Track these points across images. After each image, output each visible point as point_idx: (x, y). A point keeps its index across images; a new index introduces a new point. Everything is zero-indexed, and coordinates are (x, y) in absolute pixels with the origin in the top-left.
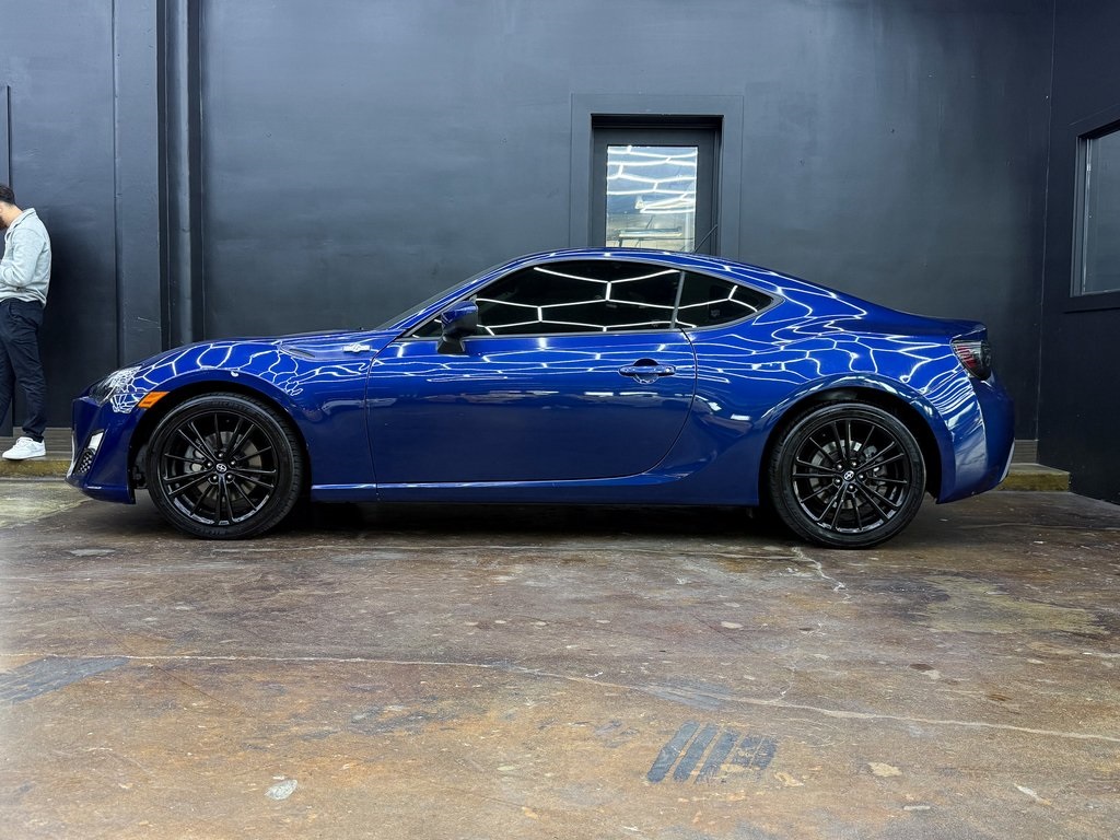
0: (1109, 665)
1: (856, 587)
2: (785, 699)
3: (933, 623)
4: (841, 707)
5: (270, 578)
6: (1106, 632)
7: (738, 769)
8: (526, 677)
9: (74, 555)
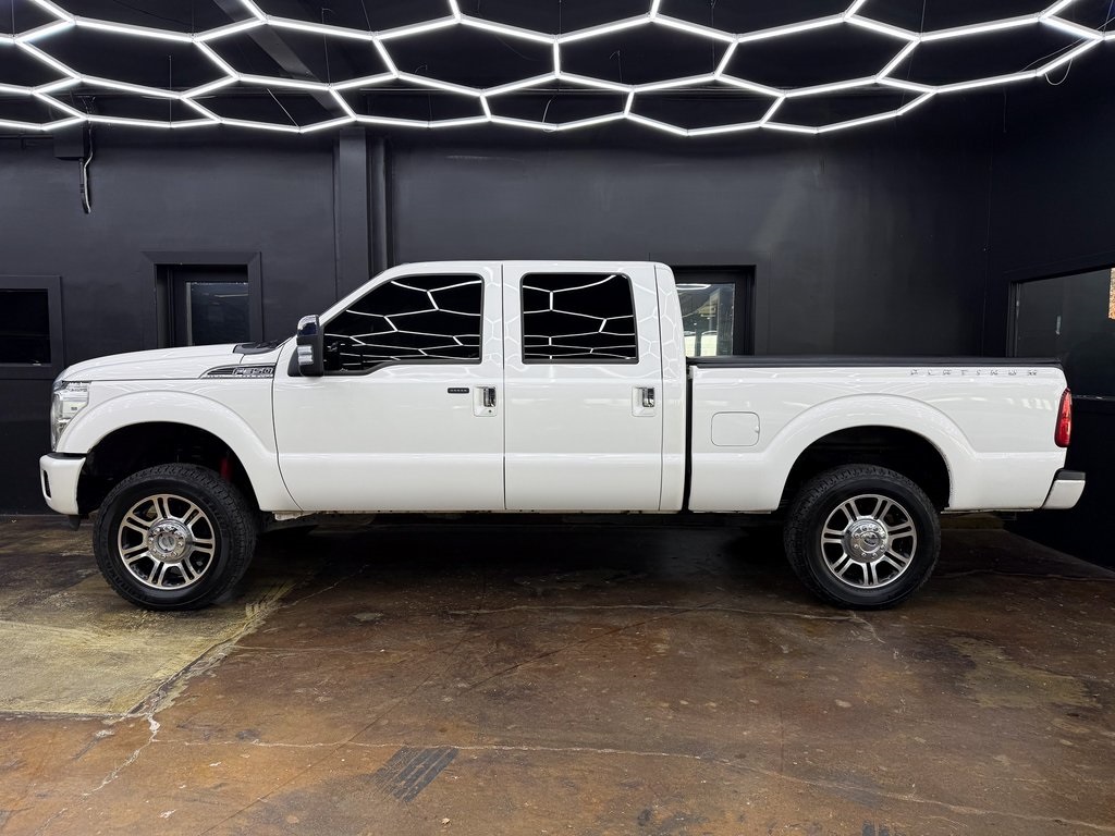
1: (908, 654)
2: (917, 793)
3: (978, 696)
5: (503, 647)
6: (1099, 706)
9: (359, 620)
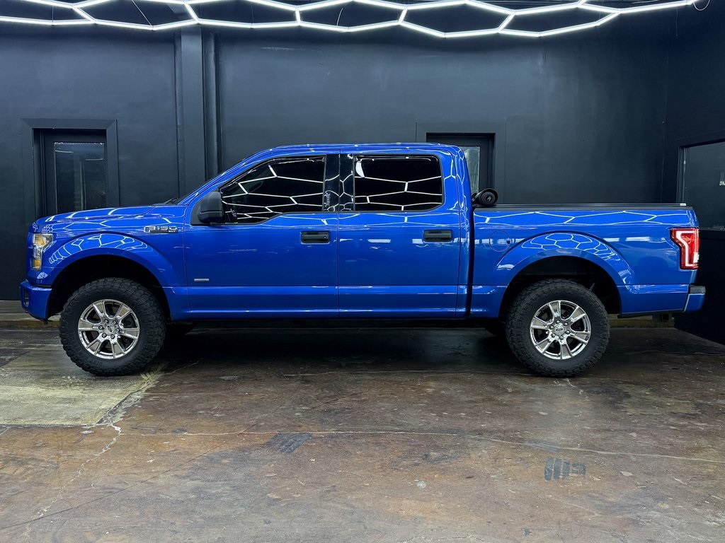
0: (703, 429)
1: (589, 392)
2: (581, 447)
4: (603, 450)
6: (700, 413)
7: (575, 475)
8: (475, 439)
